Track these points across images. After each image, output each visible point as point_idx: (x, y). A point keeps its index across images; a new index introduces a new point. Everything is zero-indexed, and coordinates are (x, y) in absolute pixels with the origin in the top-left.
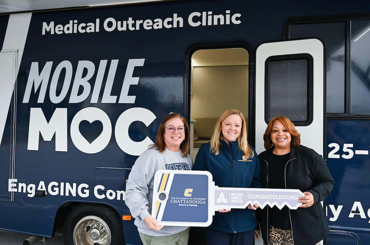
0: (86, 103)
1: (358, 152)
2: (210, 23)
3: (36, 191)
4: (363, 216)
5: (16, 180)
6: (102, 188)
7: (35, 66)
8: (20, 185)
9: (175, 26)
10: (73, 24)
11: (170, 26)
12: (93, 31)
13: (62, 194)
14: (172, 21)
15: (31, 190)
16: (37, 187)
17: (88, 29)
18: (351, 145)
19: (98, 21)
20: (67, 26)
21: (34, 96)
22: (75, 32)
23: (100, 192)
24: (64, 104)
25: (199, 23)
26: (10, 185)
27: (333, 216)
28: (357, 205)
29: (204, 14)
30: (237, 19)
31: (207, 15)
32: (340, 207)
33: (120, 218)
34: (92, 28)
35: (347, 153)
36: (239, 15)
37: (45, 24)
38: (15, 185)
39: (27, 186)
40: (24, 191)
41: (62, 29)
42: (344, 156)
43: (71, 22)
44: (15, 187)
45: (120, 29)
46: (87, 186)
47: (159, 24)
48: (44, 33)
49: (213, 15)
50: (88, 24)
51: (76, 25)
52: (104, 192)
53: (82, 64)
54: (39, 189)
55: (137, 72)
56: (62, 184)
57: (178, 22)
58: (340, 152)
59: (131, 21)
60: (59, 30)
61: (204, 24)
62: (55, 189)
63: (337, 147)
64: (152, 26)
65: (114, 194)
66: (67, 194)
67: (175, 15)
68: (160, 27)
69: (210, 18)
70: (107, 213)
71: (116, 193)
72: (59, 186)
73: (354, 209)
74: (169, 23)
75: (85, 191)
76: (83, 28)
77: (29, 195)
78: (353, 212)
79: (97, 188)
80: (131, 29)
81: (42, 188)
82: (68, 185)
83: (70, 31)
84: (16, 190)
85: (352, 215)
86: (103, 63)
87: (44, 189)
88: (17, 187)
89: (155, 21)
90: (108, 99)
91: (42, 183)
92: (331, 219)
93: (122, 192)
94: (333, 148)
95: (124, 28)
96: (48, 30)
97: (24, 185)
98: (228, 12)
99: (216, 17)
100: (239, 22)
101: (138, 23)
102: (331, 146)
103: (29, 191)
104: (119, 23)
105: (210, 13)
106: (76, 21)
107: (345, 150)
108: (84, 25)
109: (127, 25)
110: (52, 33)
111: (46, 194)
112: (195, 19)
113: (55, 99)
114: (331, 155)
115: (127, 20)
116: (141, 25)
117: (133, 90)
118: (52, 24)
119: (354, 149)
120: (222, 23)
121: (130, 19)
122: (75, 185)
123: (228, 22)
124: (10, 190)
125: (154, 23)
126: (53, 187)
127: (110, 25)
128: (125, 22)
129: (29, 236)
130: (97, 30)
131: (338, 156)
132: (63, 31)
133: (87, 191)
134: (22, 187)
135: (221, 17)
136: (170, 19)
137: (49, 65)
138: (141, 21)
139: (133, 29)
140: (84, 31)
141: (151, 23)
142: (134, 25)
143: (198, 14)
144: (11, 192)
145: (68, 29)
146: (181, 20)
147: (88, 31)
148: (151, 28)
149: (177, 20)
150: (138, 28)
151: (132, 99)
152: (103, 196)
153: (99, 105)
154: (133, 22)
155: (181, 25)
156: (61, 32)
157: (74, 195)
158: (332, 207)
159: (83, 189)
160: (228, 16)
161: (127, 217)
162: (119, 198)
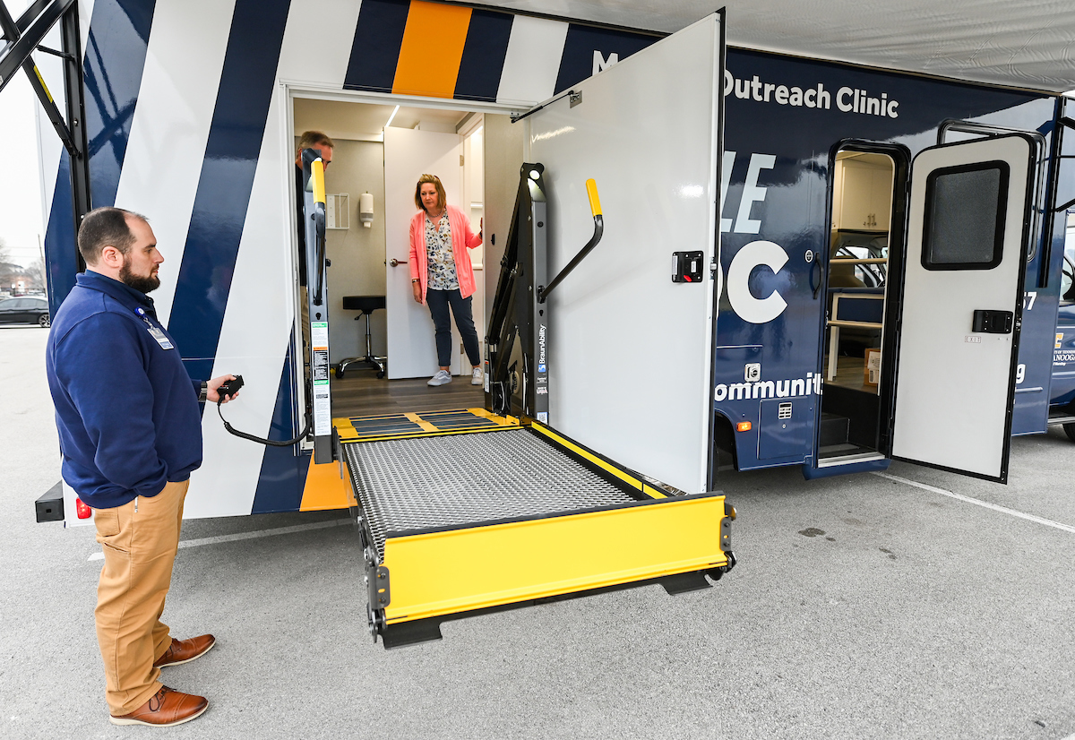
2: (862, 111)
9: (820, 106)
11: (813, 104)
14: (816, 95)
25: (850, 107)
30: (894, 109)
31: (861, 96)
36: (896, 104)
37: (598, 55)
45: (739, 94)
47: (798, 97)
49: (867, 97)
55: (765, 178)
57: (824, 98)
59: (756, 84)
61: (856, 109)
64: (788, 99)
67: (820, 86)
68: (800, 103)
69: (863, 99)
74: (811, 98)
80: (757, 97)
89: (793, 90)
95: (746, 95)
98: (884, 96)
99: (871, 101)
101: (769, 88)
104: (738, 82)
105: (864, 93)
109: (751, 89)
112: (848, 99)
115: (751, 80)
116: (772, 93)
117: (756, 211)
118: (614, 57)
120: (876, 112)
121: (756, 78)
123: (883, 114)
125: (791, 94)
128: (747, 83)
135: (876, 101)
136: (813, 92)
138: (773, 87)
139: (760, 98)
141: (786, 94)
142: (761, 92)
143: (850, 92)
146: (827, 95)
148: (785, 102)
149: (823, 96)
150: (767, 99)
151: (754, 227)
154: (760, 85)
155: (827, 106)
160: (884, 102)
161: (745, 426)
162: (731, 397)
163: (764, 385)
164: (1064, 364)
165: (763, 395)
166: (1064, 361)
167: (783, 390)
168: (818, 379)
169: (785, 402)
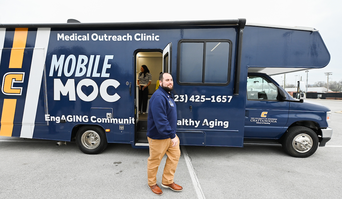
0: (85, 77)
1: (207, 99)
2: (145, 40)
3: (61, 120)
4: (208, 125)
5: (49, 115)
6: (95, 117)
7: (55, 57)
8: (52, 117)
9: (128, 40)
10: (75, 35)
11: (125, 40)
12: (86, 40)
13: (74, 121)
14: (127, 37)
15: (58, 120)
16: (61, 118)
17: (83, 39)
18: (204, 96)
19: (88, 35)
20: (71, 36)
21: (56, 73)
22: (76, 40)
23: (94, 119)
24: (72, 77)
25: (139, 39)
26: (46, 118)
27: (196, 125)
28: (206, 120)
29: (142, 34)
30: (157, 38)
31: (143, 35)
32: (199, 122)
33: (104, 131)
34: (85, 38)
35: (202, 100)
36: (158, 36)
37: (58, 35)
38: (49, 118)
39: (55, 118)
40: (54, 120)
41: (68, 38)
42: (201, 101)
43: (73, 34)
44: (49, 119)
45: (100, 40)
46: (87, 117)
47: (120, 38)
48: (58, 39)
50: (83, 36)
51: (76, 36)
52: (96, 119)
53: (81, 57)
54: (62, 119)
55: (110, 62)
56: (74, 116)
58: (200, 99)
59: (105, 36)
60: (67, 38)
61: (142, 40)
62: (70, 119)
63: (199, 97)
64: (117, 39)
65: (101, 120)
66: (77, 121)
67: (128, 34)
68: (121, 40)
69: (145, 37)
70: (98, 129)
71: (102, 119)
72: (73, 117)
73: (204, 122)
74: (125, 38)
75: (86, 119)
76: (80, 38)
77: (57, 122)
78: (204, 123)
79: (92, 117)
80: (106, 40)
81: (63, 118)
82: (77, 116)
83: (73, 39)
84: (49, 120)
85: (203, 125)
86: (92, 57)
87: (65, 119)
88: (50, 118)
89: (118, 36)
90: (96, 75)
91: (63, 116)
92: (196, 127)
93: (105, 119)
94: (197, 97)
95: (102, 39)
96: (61, 38)
97: (54, 117)
98: (153, 34)
99: (148, 37)
100: (158, 40)
101: (110, 37)
102: (196, 96)
103: (57, 120)
104: (100, 36)
105: (145, 34)
106: (76, 34)
107: (202, 98)
108: (81, 36)
109: (104, 38)
110: (63, 40)
111: (66, 121)
112: (138, 37)
113: (67, 75)
114: (197, 100)
116: (111, 38)
117: (108, 71)
118: (63, 35)
119: (205, 98)
120: (150, 40)
121: (105, 35)
122: (81, 116)
123: (153, 40)
124: (46, 120)
125: (117, 38)
126: (69, 118)
127: (95, 37)
128: (102, 36)
129: (58, 141)
130: (88, 40)
131: (199, 101)
132: (69, 39)
133: (87, 119)
134: (53, 118)
135: (150, 36)
136: (125, 36)
137: (62, 57)
138: (111, 36)
139: (107, 40)
140: (80, 40)
142: (107, 38)
143: (139, 35)
144: (47, 121)
145: (72, 38)
146: (131, 37)
147: (83, 40)
148: (116, 40)
149: (129, 37)
150: (109, 40)
151: (108, 75)
152: (95, 121)
153: (91, 78)
154: (107, 36)
155: (131, 40)
156: (68, 40)
157: (81, 121)
158: (196, 122)
159: (85, 118)
160: (153, 37)
161: (107, 130)
162: (103, 122)
163: (114, 120)
164: (270, 124)
165: (114, 122)
166: (269, 122)
167: (121, 122)
168: (133, 120)
169: (121, 125)
